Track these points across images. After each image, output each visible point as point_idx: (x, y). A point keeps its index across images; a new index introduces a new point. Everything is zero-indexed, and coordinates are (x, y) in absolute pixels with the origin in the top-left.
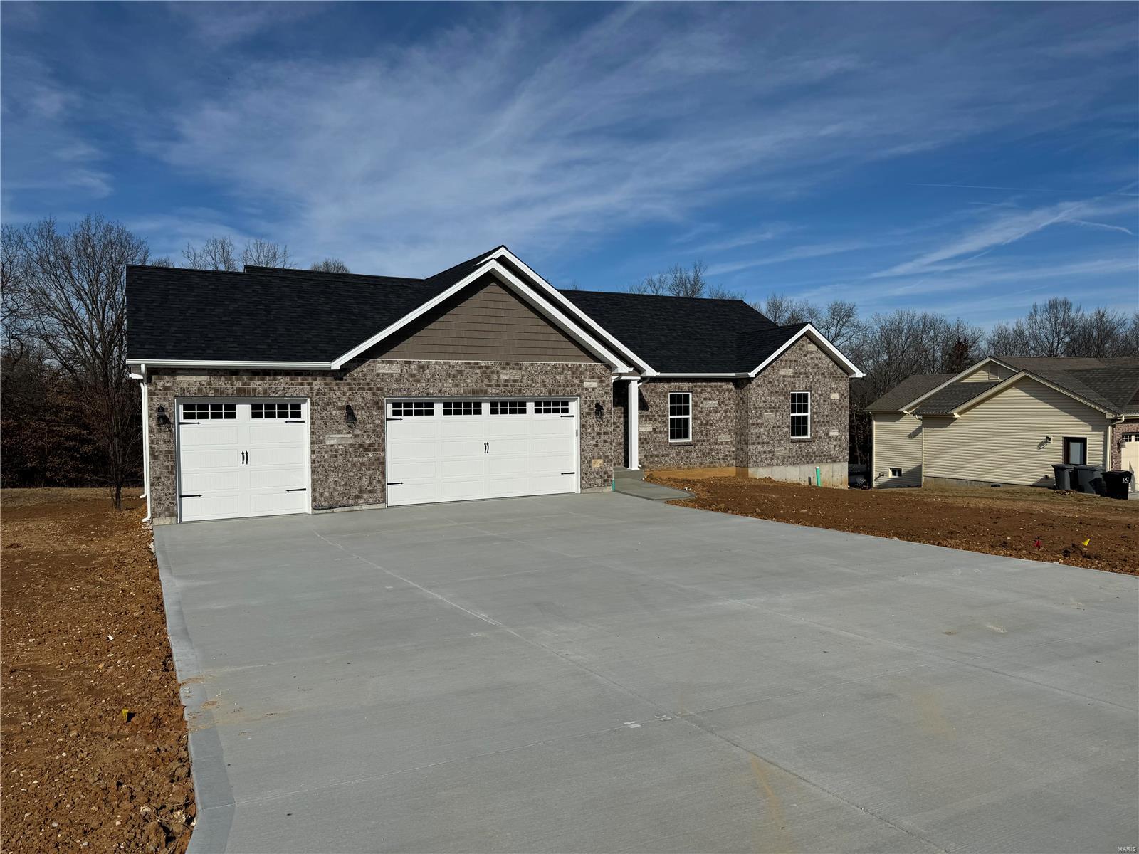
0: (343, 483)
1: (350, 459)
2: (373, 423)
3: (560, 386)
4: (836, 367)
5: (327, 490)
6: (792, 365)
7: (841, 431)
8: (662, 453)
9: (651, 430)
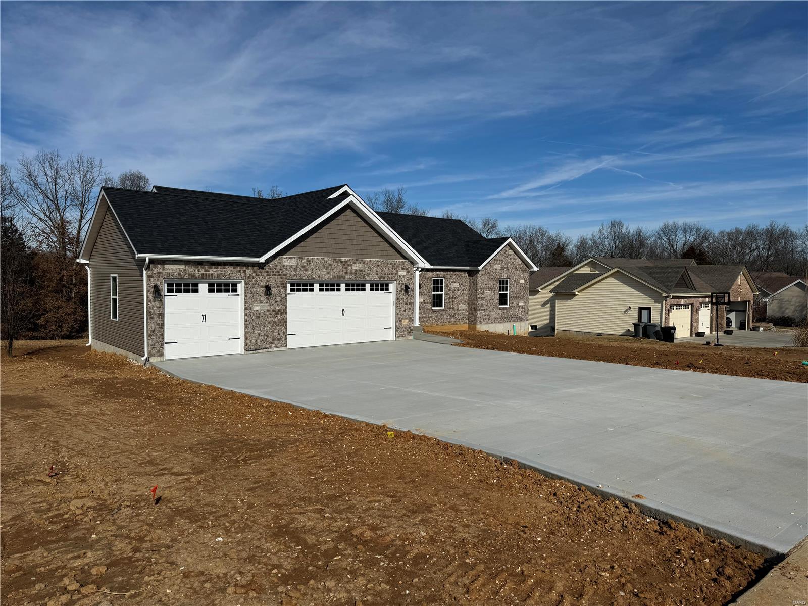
0: (263, 334)
1: (267, 319)
2: (280, 296)
3: (385, 274)
4: (523, 264)
5: (254, 339)
6: (500, 262)
7: (525, 303)
8: (428, 315)
9: (422, 301)
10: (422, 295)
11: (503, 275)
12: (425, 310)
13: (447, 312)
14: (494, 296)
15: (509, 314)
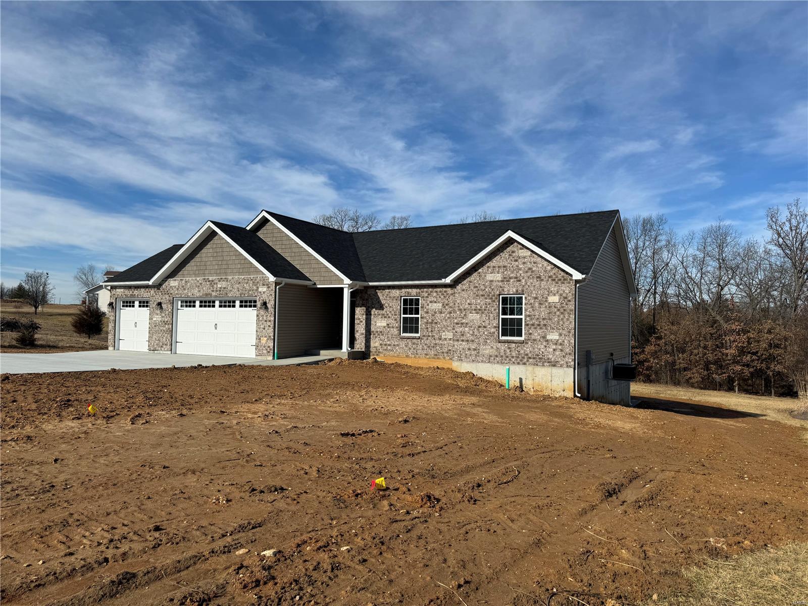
0: (158, 339)
1: (160, 328)
2: (168, 310)
3: (246, 290)
4: (556, 270)
5: (153, 342)
6: (500, 270)
7: (563, 336)
8: (393, 343)
9: (385, 325)
10: (385, 317)
11: (506, 290)
12: (389, 335)
13: (423, 341)
14: (487, 322)
15: (522, 352)
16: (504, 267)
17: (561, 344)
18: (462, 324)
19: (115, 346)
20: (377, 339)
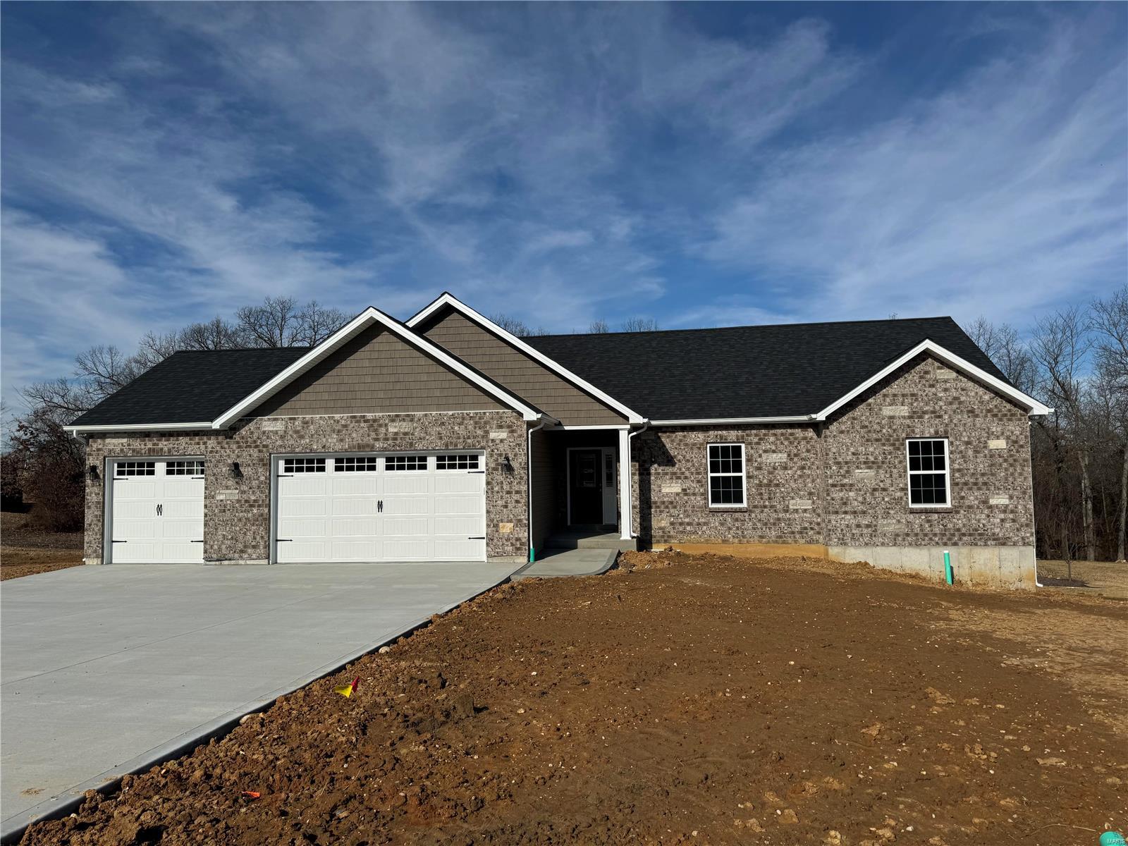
0: (230, 537)
1: (237, 514)
2: (257, 479)
4: (996, 402)
5: (216, 543)
6: (906, 400)
7: (1015, 498)
8: (696, 520)
9: (680, 491)
10: (679, 478)
11: (917, 430)
12: (688, 508)
13: (753, 515)
14: (888, 481)
15: (950, 526)
16: (913, 395)
17: (1012, 512)
18: (843, 485)
19: (103, 557)
20: (664, 515)
